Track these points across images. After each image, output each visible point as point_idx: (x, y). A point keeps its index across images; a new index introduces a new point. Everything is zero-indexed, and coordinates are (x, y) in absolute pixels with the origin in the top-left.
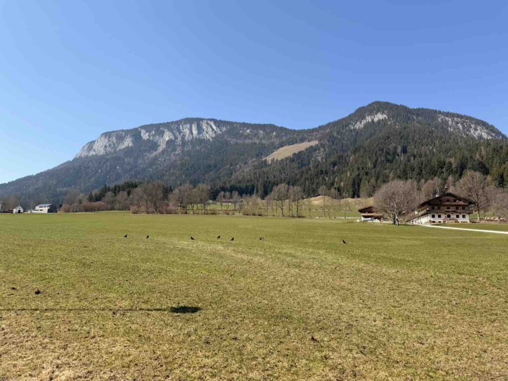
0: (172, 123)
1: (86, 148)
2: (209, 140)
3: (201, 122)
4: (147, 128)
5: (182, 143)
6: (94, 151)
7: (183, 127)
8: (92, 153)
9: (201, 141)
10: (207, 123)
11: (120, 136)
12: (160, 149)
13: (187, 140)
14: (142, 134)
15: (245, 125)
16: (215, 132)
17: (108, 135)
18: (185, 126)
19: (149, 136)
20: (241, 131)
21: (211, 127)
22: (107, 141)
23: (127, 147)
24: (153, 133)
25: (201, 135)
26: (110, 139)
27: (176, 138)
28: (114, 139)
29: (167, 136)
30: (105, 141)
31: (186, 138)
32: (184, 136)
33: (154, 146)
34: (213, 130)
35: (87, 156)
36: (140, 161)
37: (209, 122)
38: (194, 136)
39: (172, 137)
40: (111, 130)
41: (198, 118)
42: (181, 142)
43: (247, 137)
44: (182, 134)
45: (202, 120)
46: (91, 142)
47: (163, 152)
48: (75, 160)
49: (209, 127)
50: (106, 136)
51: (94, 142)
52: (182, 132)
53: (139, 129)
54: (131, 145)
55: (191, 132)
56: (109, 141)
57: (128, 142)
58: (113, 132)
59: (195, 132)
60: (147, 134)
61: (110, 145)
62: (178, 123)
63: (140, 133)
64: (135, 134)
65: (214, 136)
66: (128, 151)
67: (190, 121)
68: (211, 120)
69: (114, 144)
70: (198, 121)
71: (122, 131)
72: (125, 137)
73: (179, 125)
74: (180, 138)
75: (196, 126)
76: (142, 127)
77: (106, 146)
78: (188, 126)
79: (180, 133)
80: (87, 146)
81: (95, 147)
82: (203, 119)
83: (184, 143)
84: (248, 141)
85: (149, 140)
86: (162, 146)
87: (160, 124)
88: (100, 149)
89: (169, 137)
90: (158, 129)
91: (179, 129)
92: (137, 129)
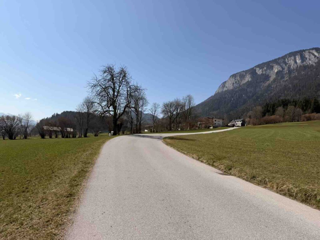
0: (279, 59)
1: (221, 87)
2: (313, 65)
3: (304, 52)
4: (260, 66)
5: (289, 71)
6: (226, 87)
7: (288, 59)
8: (225, 89)
9: (305, 67)
10: (310, 52)
11: (242, 75)
12: (271, 79)
13: (292, 69)
14: (257, 71)
16: (318, 58)
17: (234, 76)
18: (289, 59)
19: (262, 71)
21: (313, 54)
22: (234, 80)
23: (248, 81)
24: (265, 68)
25: (304, 63)
26: (236, 78)
27: (283, 69)
28: (238, 78)
29: (276, 69)
30: (233, 80)
31: (292, 67)
32: (290, 66)
33: (267, 77)
34: (315, 56)
35: (222, 91)
36: (258, 89)
37: (311, 51)
38: (298, 64)
39: (280, 69)
40: (236, 73)
41: (301, 50)
42: (287, 71)
44: (288, 65)
45: (304, 51)
46: (224, 83)
47: (275, 80)
48: (216, 95)
49: (312, 55)
50: (233, 77)
51: (225, 82)
52: (288, 64)
53: (255, 68)
54: (250, 80)
55: (296, 62)
56: (235, 79)
57: (248, 78)
58: (237, 73)
59: (299, 61)
60: (261, 70)
61: (236, 82)
62: (284, 58)
63: (255, 70)
64: (252, 72)
65: (316, 61)
66: (249, 84)
67: (294, 54)
68: (313, 49)
69: (239, 81)
70: (301, 53)
71: (243, 71)
72: (245, 75)
73: (285, 59)
74: (286, 68)
75: (299, 56)
76: (256, 67)
77: (233, 84)
78: (293, 58)
79: (286, 64)
80: (222, 85)
81: (227, 85)
82: (306, 50)
83: (290, 71)
85: (262, 74)
86: (273, 77)
87: (270, 61)
88: (229, 86)
89: (278, 69)
90: (269, 65)
91: (285, 62)
92: (253, 68)
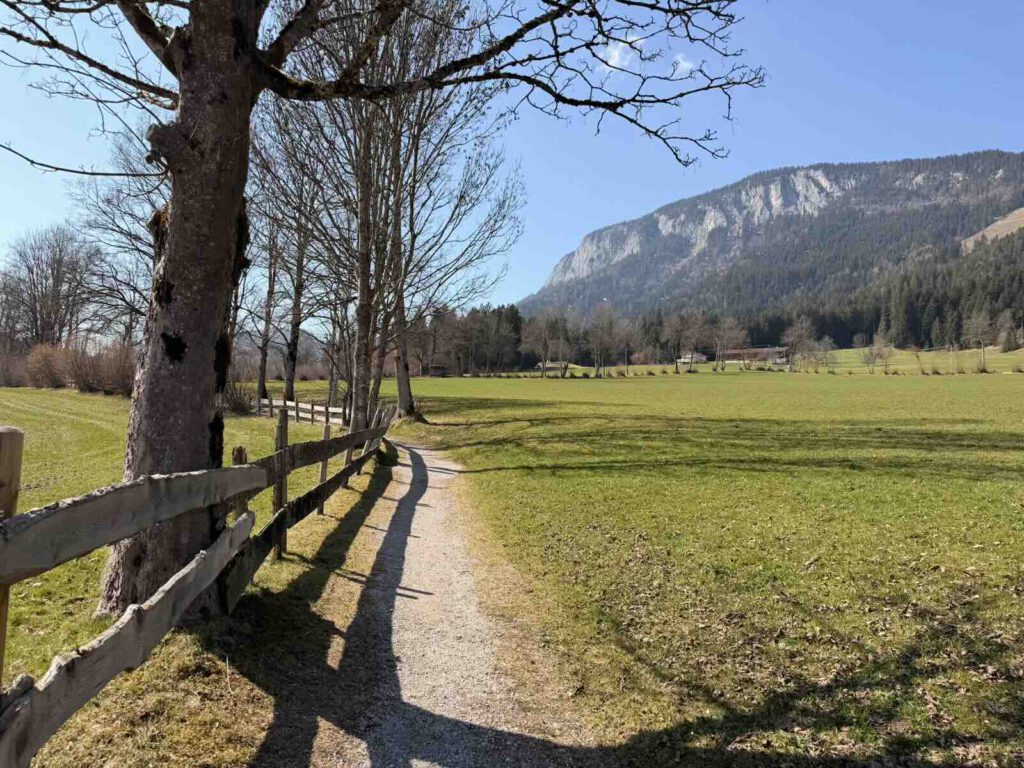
0: (724, 190)
1: (560, 267)
2: (811, 217)
3: (792, 176)
4: (670, 210)
5: (745, 231)
6: (573, 271)
7: (747, 194)
8: (570, 275)
9: (789, 221)
10: (808, 177)
11: (618, 235)
12: (695, 252)
13: (756, 222)
14: (660, 226)
15: (910, 166)
16: (828, 194)
17: (595, 236)
18: (752, 193)
19: (674, 226)
20: (897, 183)
21: (817, 184)
22: (595, 248)
23: (632, 256)
24: (683, 217)
25: (792, 209)
26: (600, 245)
27: (730, 221)
28: (607, 243)
29: (712, 220)
30: (591, 250)
31: (756, 219)
32: (750, 215)
33: (682, 245)
34: (822, 190)
35: (561, 283)
36: (650, 282)
37: (812, 173)
38: (773, 211)
39: (722, 221)
40: (602, 227)
41: (786, 169)
42: (741, 231)
43: (916, 193)
44: (745, 212)
45: (794, 171)
46: (568, 256)
47: (702, 256)
48: (542, 291)
49: (813, 187)
50: (593, 239)
51: (573, 254)
52: (745, 208)
53: (655, 215)
54: (637, 250)
55: (768, 204)
56: (598, 248)
57: (633, 246)
58: (606, 229)
59: (776, 202)
60: (670, 223)
61: (599, 257)
62: (736, 188)
63: (657, 222)
64: (648, 226)
65: (824, 204)
66: (632, 262)
67: (763, 179)
68: (816, 168)
69: (606, 254)
70: (785, 176)
71: (624, 224)
72: (628, 235)
73: (740, 192)
74: (739, 221)
75: (779, 188)
76: (661, 211)
77: (592, 260)
78: (760, 190)
79: (741, 208)
80: (562, 263)
81: (575, 264)
82: (798, 168)
83: (749, 232)
84: (916, 205)
85: (671, 235)
86: (701, 244)
87: (699, 197)
88: (581, 268)
89: (715, 222)
90: (692, 209)
91: (740, 201)
92: (652, 214)
